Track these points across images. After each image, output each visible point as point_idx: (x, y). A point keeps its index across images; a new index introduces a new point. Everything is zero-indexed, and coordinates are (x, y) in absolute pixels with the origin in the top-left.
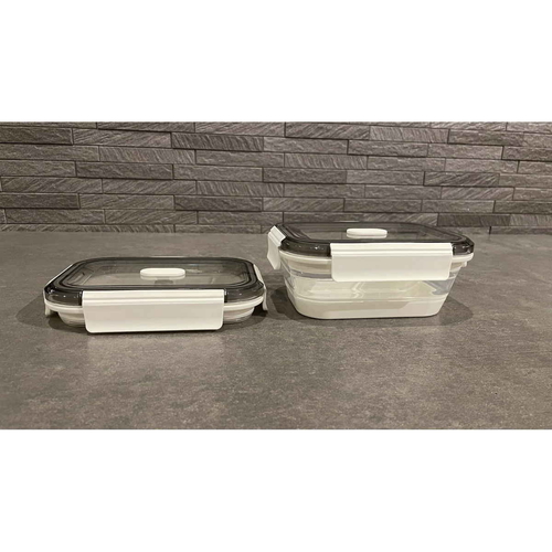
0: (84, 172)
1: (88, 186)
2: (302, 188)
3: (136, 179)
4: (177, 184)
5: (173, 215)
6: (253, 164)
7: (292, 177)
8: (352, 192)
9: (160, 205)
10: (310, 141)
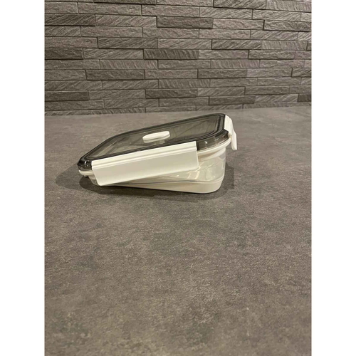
0: (91, 76)
1: (93, 86)
2: (221, 81)
3: (122, 80)
4: (146, 82)
5: (144, 102)
6: (191, 67)
7: (215, 75)
8: (249, 82)
9: (137, 96)
10: (226, 52)
